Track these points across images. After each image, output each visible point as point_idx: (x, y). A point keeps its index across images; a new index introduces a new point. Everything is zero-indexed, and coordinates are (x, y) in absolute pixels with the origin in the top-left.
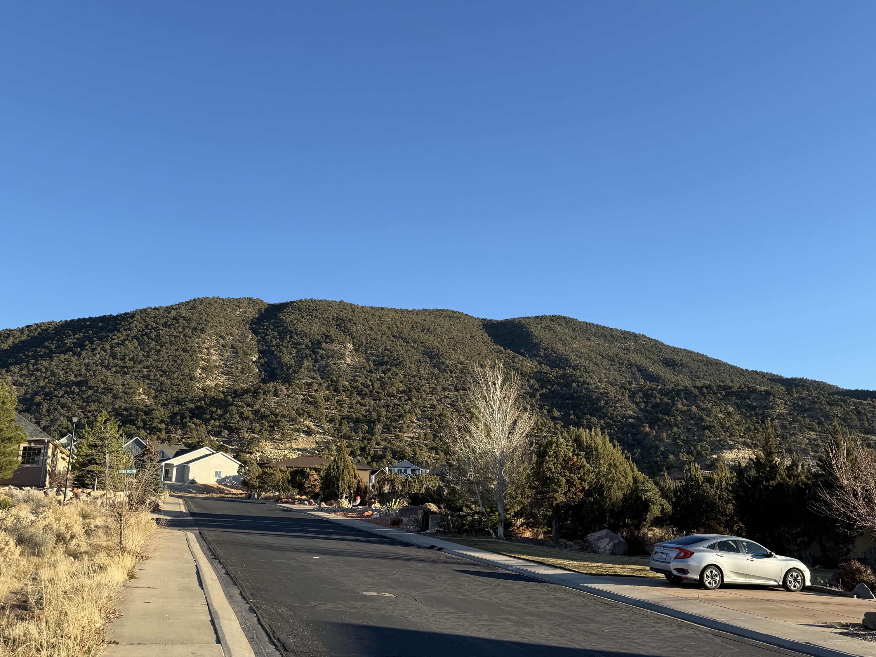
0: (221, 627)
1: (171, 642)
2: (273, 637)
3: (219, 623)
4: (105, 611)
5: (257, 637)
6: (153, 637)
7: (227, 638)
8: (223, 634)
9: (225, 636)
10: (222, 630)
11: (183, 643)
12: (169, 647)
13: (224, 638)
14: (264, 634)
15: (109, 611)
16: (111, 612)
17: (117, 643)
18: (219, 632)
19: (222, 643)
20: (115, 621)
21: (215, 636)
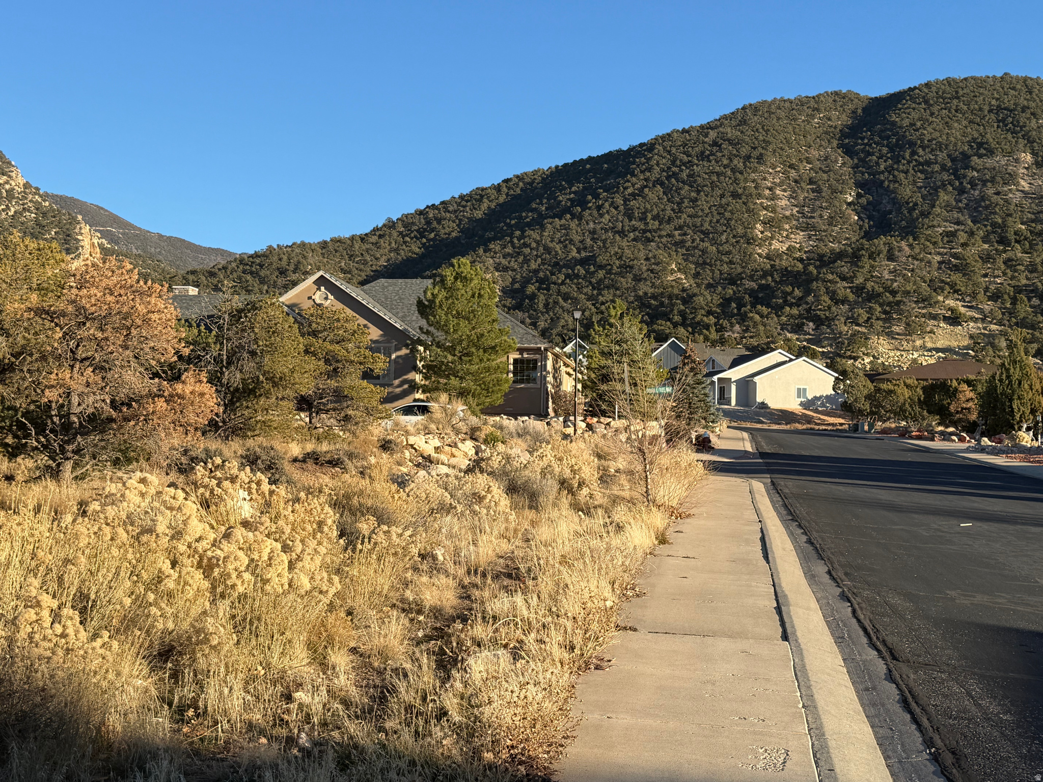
0: (791, 617)
1: (714, 634)
2: (875, 638)
3: (789, 613)
4: (621, 585)
5: (849, 636)
6: (686, 625)
7: (799, 634)
8: (793, 627)
9: (795, 631)
10: (792, 622)
11: (730, 637)
12: (709, 640)
13: (794, 633)
14: (861, 633)
15: (626, 586)
16: (629, 587)
17: (635, 630)
18: (788, 625)
19: (790, 640)
20: (634, 600)
21: (781, 630)
